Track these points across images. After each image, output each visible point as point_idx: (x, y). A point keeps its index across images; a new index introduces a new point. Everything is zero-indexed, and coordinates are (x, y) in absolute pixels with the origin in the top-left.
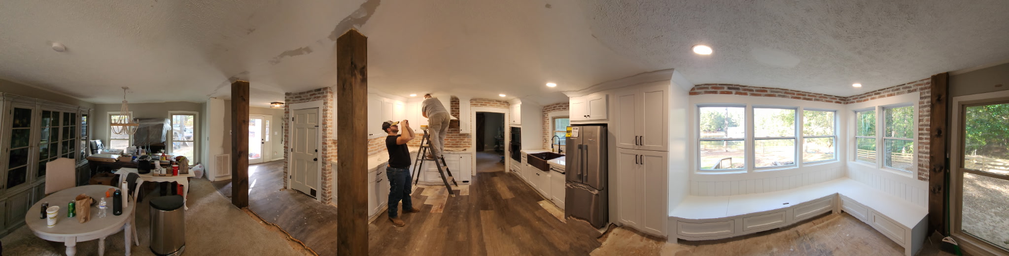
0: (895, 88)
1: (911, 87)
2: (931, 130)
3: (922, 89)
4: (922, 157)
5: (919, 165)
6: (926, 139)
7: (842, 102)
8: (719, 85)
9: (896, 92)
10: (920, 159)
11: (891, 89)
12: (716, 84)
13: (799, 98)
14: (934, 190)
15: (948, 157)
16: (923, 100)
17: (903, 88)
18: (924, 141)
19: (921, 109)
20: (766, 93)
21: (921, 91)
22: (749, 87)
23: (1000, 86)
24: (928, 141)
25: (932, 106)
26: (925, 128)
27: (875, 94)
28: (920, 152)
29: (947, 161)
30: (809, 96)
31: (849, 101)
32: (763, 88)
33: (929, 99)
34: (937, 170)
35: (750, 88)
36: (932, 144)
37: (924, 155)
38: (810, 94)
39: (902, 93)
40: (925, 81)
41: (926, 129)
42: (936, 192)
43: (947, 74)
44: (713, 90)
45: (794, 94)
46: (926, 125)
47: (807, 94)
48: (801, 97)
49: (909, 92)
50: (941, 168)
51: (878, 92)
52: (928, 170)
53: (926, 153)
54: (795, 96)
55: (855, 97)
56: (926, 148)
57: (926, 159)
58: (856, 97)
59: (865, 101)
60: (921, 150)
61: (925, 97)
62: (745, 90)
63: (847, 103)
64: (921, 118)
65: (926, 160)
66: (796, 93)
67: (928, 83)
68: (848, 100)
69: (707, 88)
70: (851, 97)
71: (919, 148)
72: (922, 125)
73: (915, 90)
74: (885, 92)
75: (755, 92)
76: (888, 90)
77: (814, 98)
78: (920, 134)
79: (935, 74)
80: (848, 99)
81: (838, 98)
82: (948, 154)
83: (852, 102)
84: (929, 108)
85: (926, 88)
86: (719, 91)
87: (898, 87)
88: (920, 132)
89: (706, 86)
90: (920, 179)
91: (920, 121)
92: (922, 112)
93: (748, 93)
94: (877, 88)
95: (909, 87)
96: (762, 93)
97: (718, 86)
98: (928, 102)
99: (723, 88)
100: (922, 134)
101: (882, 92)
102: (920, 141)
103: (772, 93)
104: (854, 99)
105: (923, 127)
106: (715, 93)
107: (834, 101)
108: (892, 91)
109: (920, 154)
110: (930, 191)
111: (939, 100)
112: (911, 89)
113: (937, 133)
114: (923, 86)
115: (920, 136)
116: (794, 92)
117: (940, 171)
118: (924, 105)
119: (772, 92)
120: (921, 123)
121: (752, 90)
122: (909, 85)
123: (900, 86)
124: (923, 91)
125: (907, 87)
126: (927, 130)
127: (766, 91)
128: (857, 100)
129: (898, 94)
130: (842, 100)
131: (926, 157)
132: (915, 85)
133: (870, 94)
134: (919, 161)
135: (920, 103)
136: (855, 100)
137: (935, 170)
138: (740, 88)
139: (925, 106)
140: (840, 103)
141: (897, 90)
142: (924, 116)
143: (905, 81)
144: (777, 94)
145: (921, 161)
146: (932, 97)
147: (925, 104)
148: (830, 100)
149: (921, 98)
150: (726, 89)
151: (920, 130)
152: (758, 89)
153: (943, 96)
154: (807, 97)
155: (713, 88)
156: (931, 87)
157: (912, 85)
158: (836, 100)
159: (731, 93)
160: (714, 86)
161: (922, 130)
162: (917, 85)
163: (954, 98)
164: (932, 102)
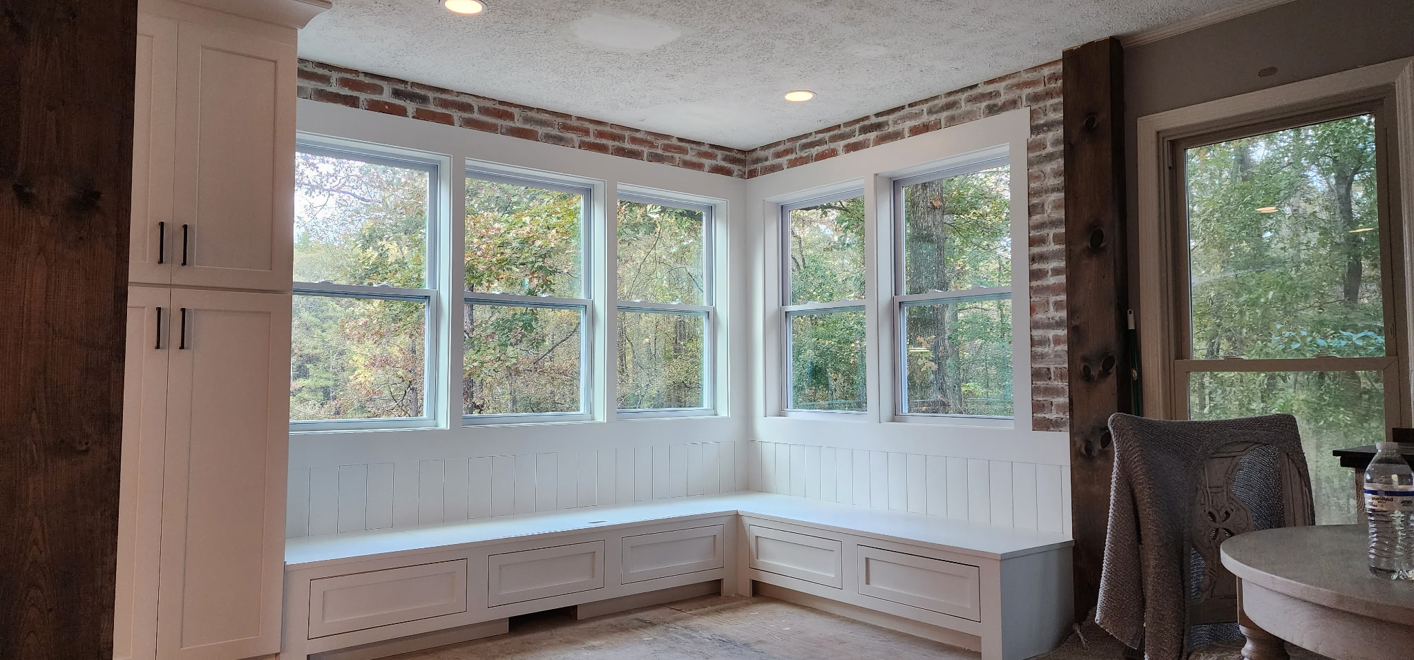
0: (942, 101)
1: (997, 94)
2: (1068, 239)
3: (1035, 98)
4: (1043, 342)
5: (1036, 374)
6: (1056, 272)
7: (735, 168)
8: (366, 74)
9: (944, 115)
10: (1039, 349)
11: (925, 107)
12: (356, 72)
13: (602, 148)
14: (1089, 449)
15: (1131, 327)
16: (1041, 136)
17: (969, 100)
18: (1052, 280)
19: (1035, 170)
20: (511, 124)
21: (1034, 107)
22: (459, 93)
23: (1272, 70)
24: (1062, 279)
25: (1070, 151)
26: (1051, 232)
27: (865, 130)
28: (1035, 325)
29: (1130, 342)
30: (634, 140)
31: (759, 166)
32: (501, 103)
33: (1060, 132)
34: (1094, 373)
35: (462, 99)
36: (1071, 287)
37: (1051, 334)
38: (638, 135)
39: (969, 116)
40: (1046, 72)
41: (1055, 236)
42: (1095, 453)
43: (1114, 42)
44: (345, 91)
45: (587, 132)
46: (1053, 224)
47: (627, 134)
48: (610, 143)
49: (992, 110)
50: (1108, 362)
51: (874, 120)
52: (1063, 384)
53: (1058, 325)
54: (591, 139)
55: (781, 148)
56: (1058, 305)
57: (1059, 348)
58: (788, 145)
59: (821, 156)
60: (1040, 316)
61: (1050, 126)
62: (445, 104)
63: (752, 174)
64: (1035, 201)
65: (1057, 354)
66: (592, 127)
67: (1054, 77)
68: (758, 160)
69: (325, 79)
70: (769, 146)
71: (1032, 310)
72: (1041, 226)
73: (1013, 104)
74: (904, 119)
75: (476, 116)
76: (915, 110)
77: (646, 150)
78: (1033, 259)
79: (1075, 44)
80: (755, 155)
81: (720, 153)
82: (1131, 318)
83: (773, 169)
84: (1059, 163)
85: (1049, 94)
86: (363, 97)
87: (952, 98)
88: (1036, 250)
89: (320, 71)
90: (1041, 425)
91: (1032, 210)
92: (1038, 177)
93: (456, 115)
94: (869, 105)
95: (990, 95)
96: (499, 122)
97: (362, 78)
98: (1055, 143)
99: (380, 90)
100: (1042, 258)
101: (891, 118)
102: (1034, 284)
103: (527, 127)
104: (778, 155)
105: (1044, 232)
106: (352, 102)
107: (707, 162)
108: (930, 112)
109: (1038, 333)
110: (1075, 454)
111: (1090, 129)
112: (999, 101)
113: (1086, 244)
114: (1040, 89)
115: (1036, 266)
116: (587, 125)
117: (1105, 373)
118: (1044, 153)
119: (527, 120)
120: (1037, 218)
121: (467, 108)
122: (990, 88)
123: (957, 92)
124: (1041, 104)
125: (983, 97)
126: (1057, 239)
127: (510, 116)
128: (792, 156)
129: (952, 121)
130: (734, 161)
131: (1057, 341)
132: (1012, 86)
133: (843, 130)
134: (1034, 357)
135: (1030, 148)
136: (784, 160)
137: (1087, 376)
138: (431, 95)
139: (1050, 157)
140: (728, 172)
141: (949, 106)
142: (1046, 191)
143: (976, 71)
144: (541, 131)
145: (1043, 356)
146: (1067, 123)
147: (1050, 149)
148: (696, 160)
149: (1035, 129)
150: (386, 96)
151: (1032, 242)
152: (489, 104)
153: (1104, 116)
154: (627, 145)
155: (345, 83)
156: (1065, 92)
157: (1000, 86)
158: (714, 162)
159: (401, 112)
160: (348, 76)
161: (1041, 241)
162: (1020, 86)
163: (1142, 122)
164: (1067, 140)
